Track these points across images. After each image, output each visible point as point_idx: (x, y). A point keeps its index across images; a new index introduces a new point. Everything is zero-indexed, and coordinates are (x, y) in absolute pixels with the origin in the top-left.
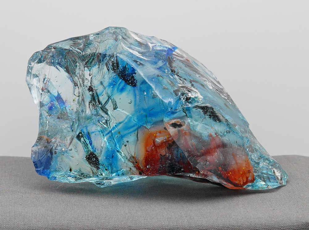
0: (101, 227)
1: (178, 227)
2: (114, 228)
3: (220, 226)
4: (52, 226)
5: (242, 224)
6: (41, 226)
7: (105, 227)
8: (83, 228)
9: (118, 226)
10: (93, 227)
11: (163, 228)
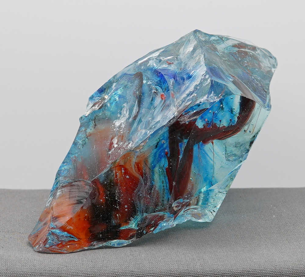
0: (98, 272)
1: (189, 271)
2: (113, 273)
3: (239, 270)
4: (40, 271)
5: (265, 268)
6: (26, 271)
7: (102, 272)
8: (76, 273)
9: (118, 271)
10: (88, 272)
11: (172, 273)
